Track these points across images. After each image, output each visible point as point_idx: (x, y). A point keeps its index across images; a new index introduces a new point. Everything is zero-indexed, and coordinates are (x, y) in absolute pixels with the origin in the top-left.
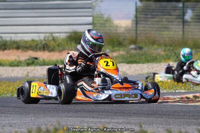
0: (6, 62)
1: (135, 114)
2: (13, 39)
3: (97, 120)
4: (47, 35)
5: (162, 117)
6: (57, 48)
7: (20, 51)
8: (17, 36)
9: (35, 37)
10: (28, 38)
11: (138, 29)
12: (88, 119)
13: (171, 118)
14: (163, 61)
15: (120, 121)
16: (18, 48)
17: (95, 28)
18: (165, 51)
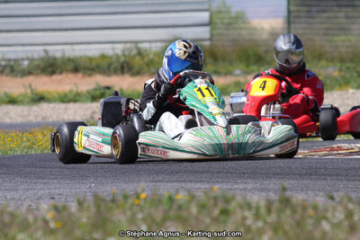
0: (55, 95)
1: (278, 174)
2: (67, 55)
3: (208, 186)
4: (128, 45)
5: (325, 179)
6: (146, 68)
7: (80, 75)
8: (73, 50)
9: (108, 49)
10: (93, 51)
12: (192, 184)
14: (338, 87)
15: (249, 186)
16: (76, 70)
17: (215, 32)
18: (340, 70)
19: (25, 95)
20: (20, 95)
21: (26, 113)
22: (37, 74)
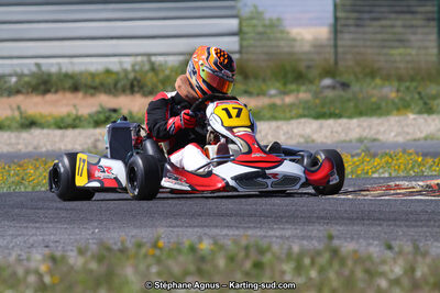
0: (49, 118)
1: (322, 218)
2: (64, 70)
3: (237, 233)
5: (380, 225)
6: (161, 87)
7: (80, 95)
8: (71, 63)
9: (114, 64)
10: (96, 65)
11: (340, 43)
13: (400, 226)
14: (395, 112)
15: (288, 233)
16: (75, 88)
17: (245, 43)
18: (398, 91)
19: (13, 119)
20: (7, 118)
21: (13, 141)
22: (28, 93)
